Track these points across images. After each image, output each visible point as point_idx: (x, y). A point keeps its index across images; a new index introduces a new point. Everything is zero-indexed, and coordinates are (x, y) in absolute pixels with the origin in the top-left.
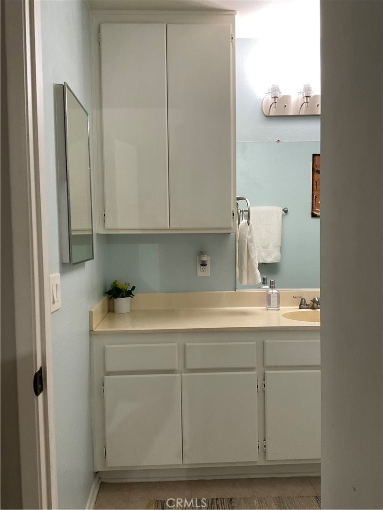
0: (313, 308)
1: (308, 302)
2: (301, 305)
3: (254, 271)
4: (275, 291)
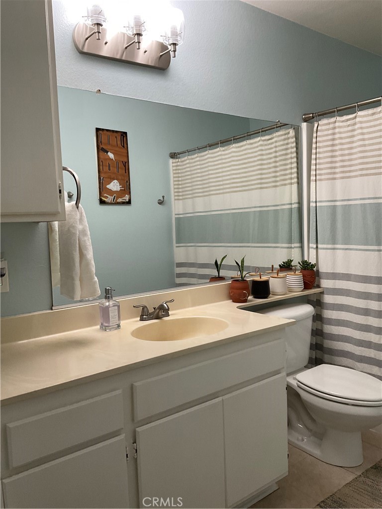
0: (158, 318)
1: (151, 310)
2: (142, 315)
3: (92, 278)
4: (111, 303)
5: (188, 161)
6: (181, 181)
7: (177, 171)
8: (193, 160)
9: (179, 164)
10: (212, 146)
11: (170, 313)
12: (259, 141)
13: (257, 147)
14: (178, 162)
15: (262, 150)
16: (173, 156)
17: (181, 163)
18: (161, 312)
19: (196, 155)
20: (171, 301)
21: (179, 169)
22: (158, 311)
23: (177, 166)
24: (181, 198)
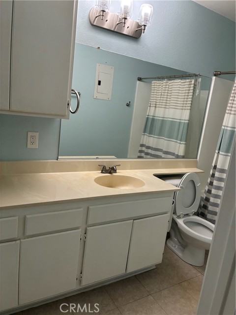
0: (110, 173)
20: (118, 165)
22: (111, 169)
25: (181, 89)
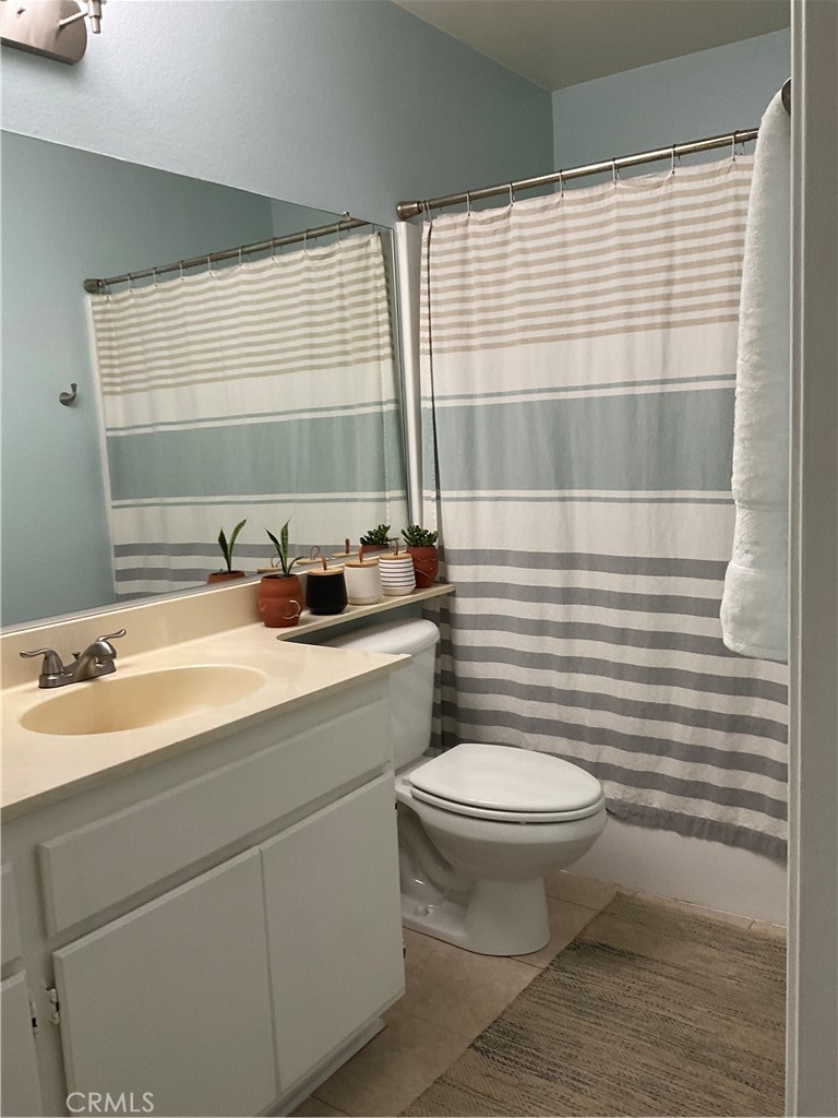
1: (68, 661)
2: (45, 676)
5: (132, 301)
6: (118, 348)
7: (107, 325)
8: (146, 300)
9: (109, 306)
10: (192, 266)
11: (117, 662)
12: (302, 260)
13: (298, 272)
14: (107, 302)
15: (310, 281)
16: (94, 287)
17: (115, 306)
18: (95, 662)
19: (152, 288)
20: (118, 635)
21: (110, 321)
22: (86, 660)
23: (105, 312)
24: (118, 389)
25: (314, 286)
